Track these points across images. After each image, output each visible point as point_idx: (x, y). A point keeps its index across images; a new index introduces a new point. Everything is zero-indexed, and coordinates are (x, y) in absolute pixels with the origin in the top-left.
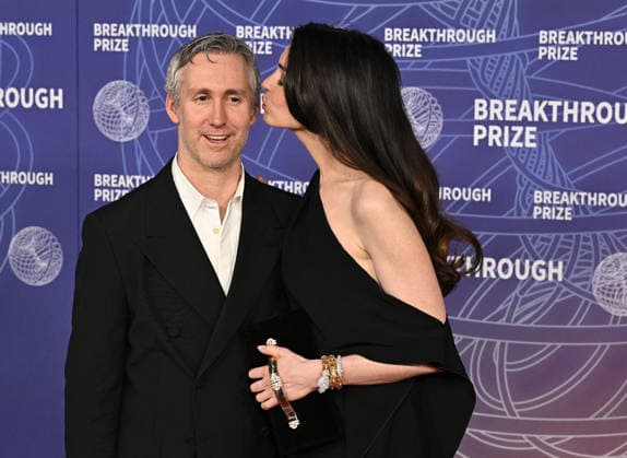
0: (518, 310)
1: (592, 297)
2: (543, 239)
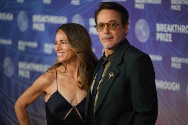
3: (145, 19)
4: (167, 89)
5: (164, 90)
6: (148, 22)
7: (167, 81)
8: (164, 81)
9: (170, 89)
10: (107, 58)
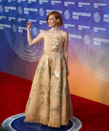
6: (69, 11)
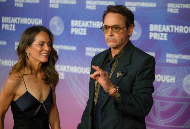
0: (163, 91)
1: (183, 88)
2: (169, 69)
3: (59, 16)
4: (81, 74)
5: (78, 74)
7: (81, 67)
8: (78, 66)
9: (84, 73)
10: (114, 58)
